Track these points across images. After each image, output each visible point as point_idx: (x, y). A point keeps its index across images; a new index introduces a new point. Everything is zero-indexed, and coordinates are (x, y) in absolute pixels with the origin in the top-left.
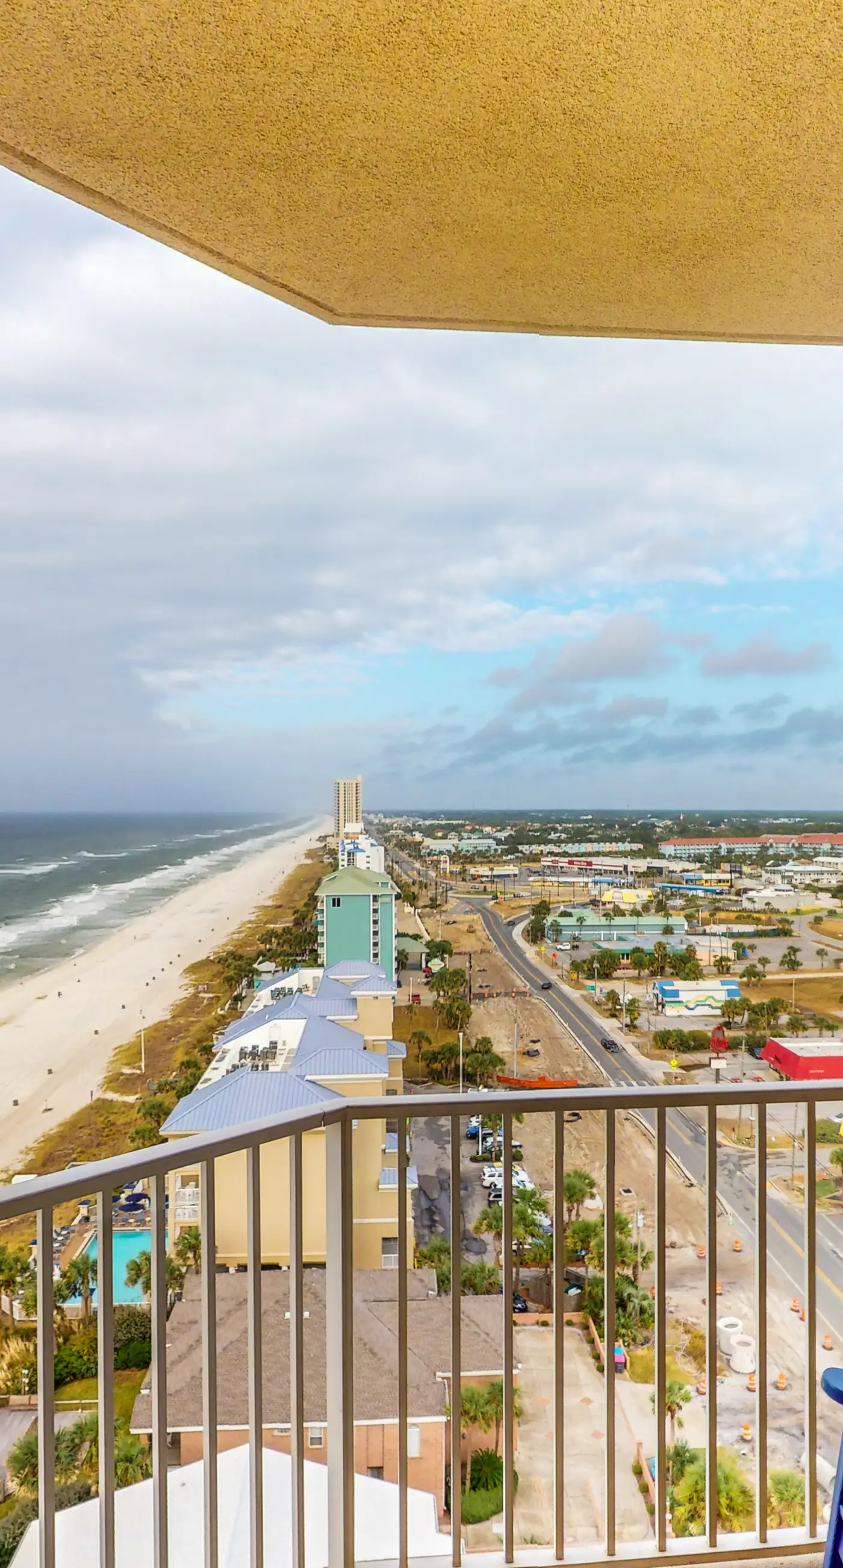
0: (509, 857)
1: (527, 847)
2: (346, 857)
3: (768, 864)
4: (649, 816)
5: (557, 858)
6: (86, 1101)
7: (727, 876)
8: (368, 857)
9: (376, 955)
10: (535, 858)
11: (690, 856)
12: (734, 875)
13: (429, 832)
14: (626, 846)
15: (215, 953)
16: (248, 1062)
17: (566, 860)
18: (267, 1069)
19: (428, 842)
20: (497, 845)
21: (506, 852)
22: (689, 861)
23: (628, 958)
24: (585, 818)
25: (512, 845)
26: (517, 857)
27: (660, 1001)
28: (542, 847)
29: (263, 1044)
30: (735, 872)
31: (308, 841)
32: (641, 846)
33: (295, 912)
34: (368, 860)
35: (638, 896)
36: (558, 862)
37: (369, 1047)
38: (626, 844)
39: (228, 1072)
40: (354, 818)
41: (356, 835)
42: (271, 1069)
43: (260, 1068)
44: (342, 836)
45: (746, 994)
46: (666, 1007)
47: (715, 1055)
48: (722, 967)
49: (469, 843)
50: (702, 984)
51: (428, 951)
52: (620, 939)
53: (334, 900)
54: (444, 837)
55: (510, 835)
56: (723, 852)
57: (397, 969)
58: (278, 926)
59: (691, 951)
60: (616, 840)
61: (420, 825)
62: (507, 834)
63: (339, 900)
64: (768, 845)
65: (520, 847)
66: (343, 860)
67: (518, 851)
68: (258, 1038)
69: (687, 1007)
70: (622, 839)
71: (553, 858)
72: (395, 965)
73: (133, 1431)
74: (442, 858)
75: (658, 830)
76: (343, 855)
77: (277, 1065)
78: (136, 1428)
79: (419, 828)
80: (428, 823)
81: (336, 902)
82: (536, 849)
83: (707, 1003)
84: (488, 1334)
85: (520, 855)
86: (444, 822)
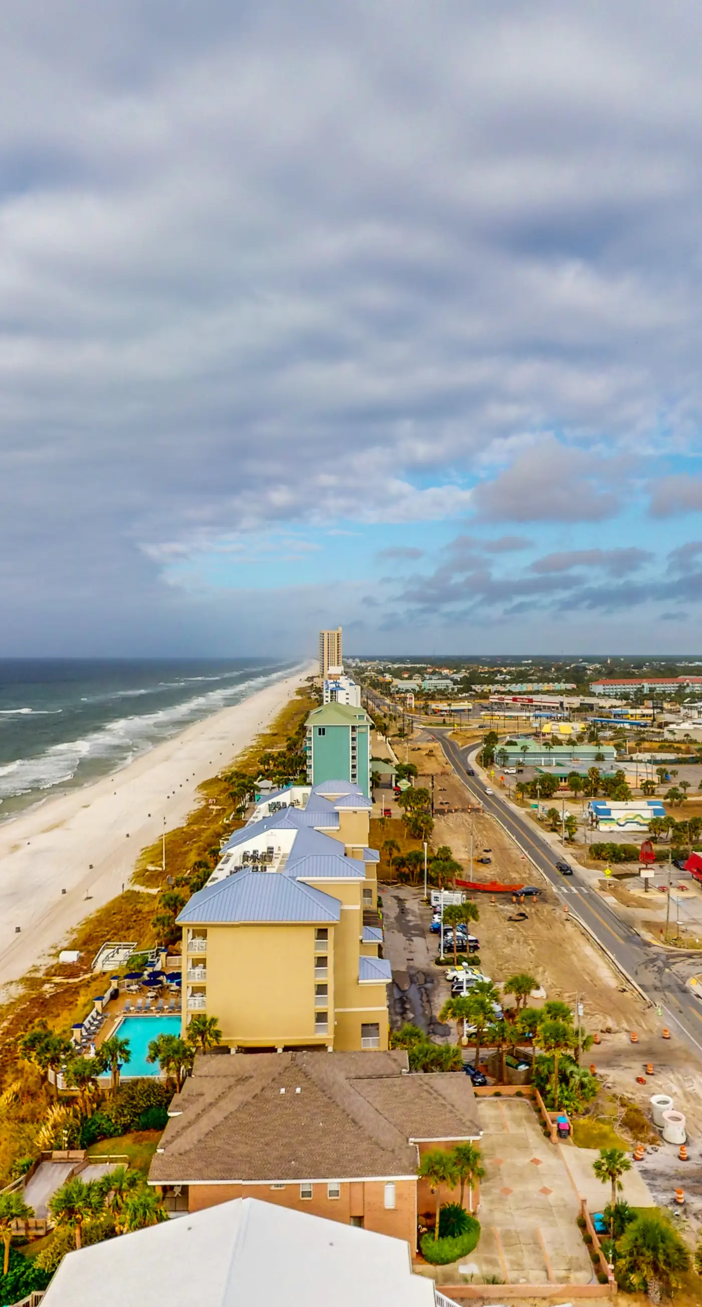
0: (464, 695)
1: (479, 686)
2: (329, 694)
3: (685, 701)
4: (581, 660)
5: (503, 696)
6: (119, 892)
7: (650, 711)
8: (347, 694)
9: (354, 776)
10: (485, 696)
11: (617, 695)
12: (656, 711)
13: (397, 674)
14: (562, 686)
15: (222, 773)
16: (250, 863)
17: (511, 697)
18: (265, 870)
19: (397, 682)
20: (454, 684)
21: (461, 691)
22: (616, 698)
23: (565, 781)
24: (526, 662)
25: (467, 685)
26: (471, 695)
27: (594, 818)
28: (491, 687)
29: (262, 850)
30: (657, 708)
31: (298, 681)
32: (574, 686)
33: (289, 739)
34: (347, 696)
35: (573, 728)
36: (503, 699)
37: (349, 854)
38: (562, 684)
39: (231, 873)
40: (336, 662)
41: (338, 676)
42: (268, 870)
43: (259, 869)
44: (326, 676)
45: (670, 813)
46: (600, 824)
47: (644, 866)
48: (648, 789)
49: (431, 683)
50: (631, 804)
51: (397, 773)
52: (558, 764)
53: (320, 730)
54: (410, 678)
55: (465, 676)
56: (646, 691)
57: (372, 788)
58: (275, 751)
59: (621, 775)
60: (553, 681)
61: (389, 668)
62: (462, 676)
63: (324, 730)
64: (685, 684)
65: (473, 687)
66: (327, 697)
67: (472, 690)
68: (258, 844)
69: (618, 823)
70: (557, 680)
71: (500, 696)
72: (370, 784)
73: (150, 1183)
74: (408, 695)
75: (589, 672)
76: (327, 692)
77: (273, 868)
78: (152, 1180)
79: (389, 671)
80: (396, 666)
81: (322, 731)
82: (486, 688)
83: (636, 820)
84: (453, 1106)
85: (473, 693)
86: (409, 666)
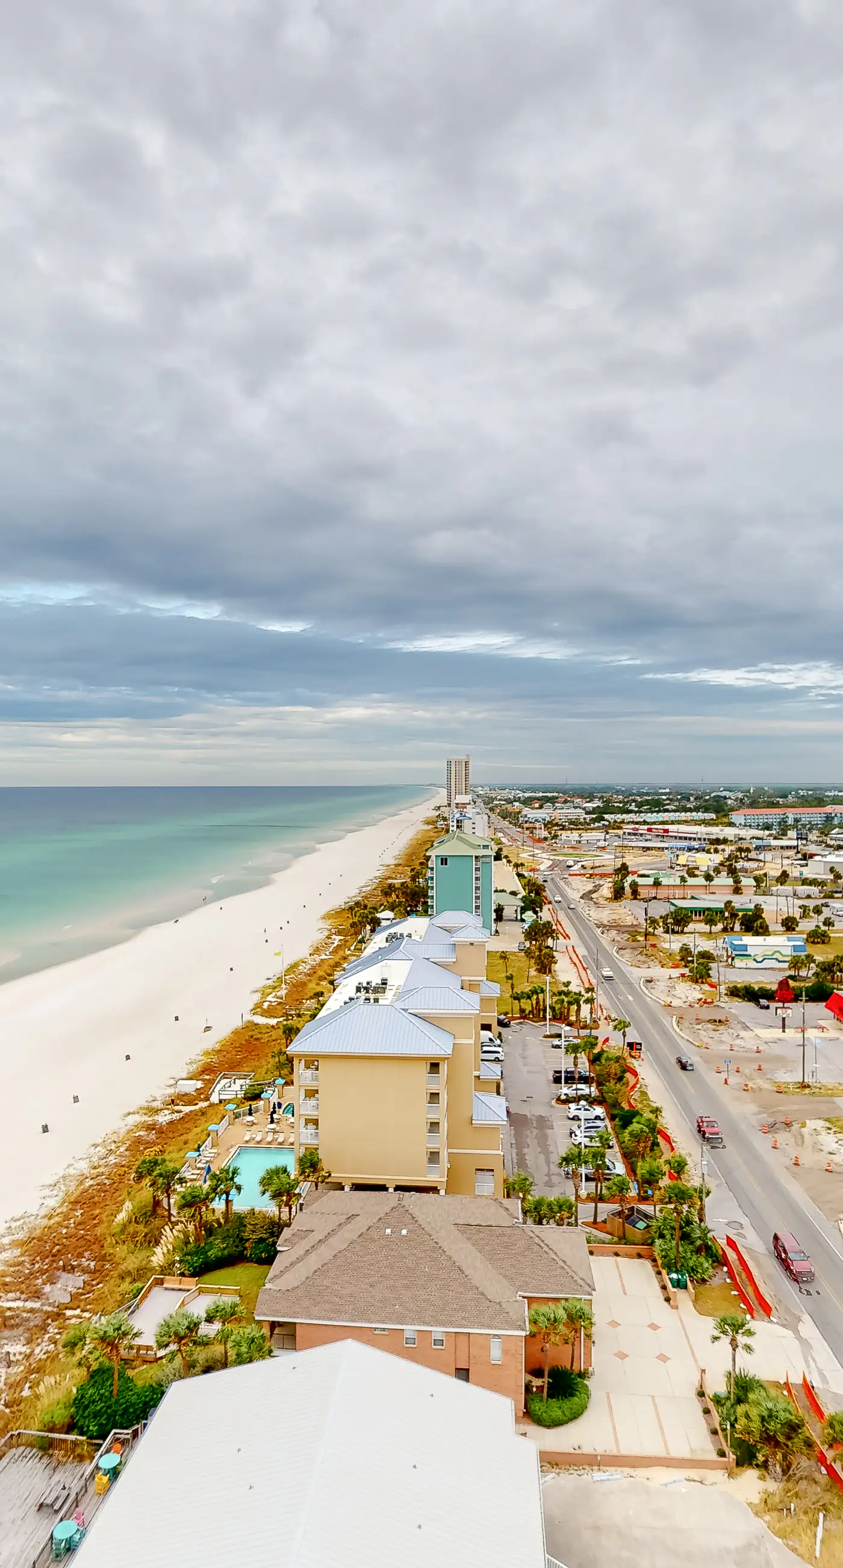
0: (597, 824)
1: (612, 816)
2: (455, 824)
3: (833, 832)
4: (722, 789)
5: (637, 826)
7: (794, 843)
8: (474, 823)
9: (477, 907)
10: (617, 826)
11: (758, 825)
12: (800, 842)
13: (527, 802)
14: (700, 816)
15: (346, 903)
16: (363, 995)
17: (646, 827)
18: (378, 1002)
19: (526, 811)
20: (586, 814)
21: (594, 821)
22: (757, 829)
23: (700, 915)
24: (664, 791)
25: (599, 814)
26: (604, 825)
27: (730, 954)
28: (625, 816)
29: (376, 981)
30: (802, 839)
31: (425, 810)
32: (713, 816)
33: (412, 870)
34: (474, 826)
35: (710, 860)
36: (637, 829)
37: (466, 986)
38: (700, 813)
39: (346, 1003)
40: (464, 791)
41: (464, 805)
42: (381, 1002)
43: (372, 1001)
44: (453, 805)
45: (811, 950)
46: (735, 960)
47: (780, 1005)
48: (789, 925)
49: (562, 813)
50: (770, 940)
51: (523, 904)
52: (693, 898)
53: (442, 859)
54: (541, 807)
55: (598, 807)
56: (790, 821)
57: (496, 920)
58: (397, 882)
59: (758, 911)
60: (691, 810)
61: (520, 797)
62: (595, 805)
63: (446, 859)
64: (833, 815)
65: (606, 816)
66: (453, 826)
67: (603, 819)
68: (372, 975)
69: (755, 960)
70: (696, 809)
71: (633, 826)
72: (494, 916)
74: (537, 825)
75: (729, 802)
76: (453, 821)
77: (387, 998)
79: (518, 800)
80: (527, 795)
81: (444, 861)
82: (619, 817)
83: (774, 957)
84: (564, 1262)
85: (607, 823)
86: (541, 794)
